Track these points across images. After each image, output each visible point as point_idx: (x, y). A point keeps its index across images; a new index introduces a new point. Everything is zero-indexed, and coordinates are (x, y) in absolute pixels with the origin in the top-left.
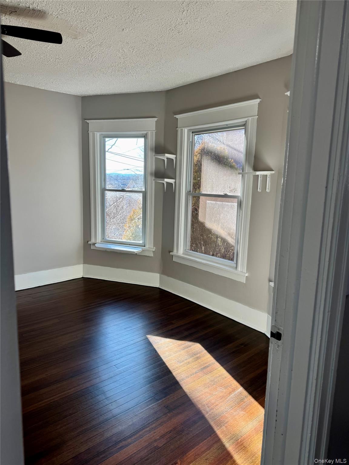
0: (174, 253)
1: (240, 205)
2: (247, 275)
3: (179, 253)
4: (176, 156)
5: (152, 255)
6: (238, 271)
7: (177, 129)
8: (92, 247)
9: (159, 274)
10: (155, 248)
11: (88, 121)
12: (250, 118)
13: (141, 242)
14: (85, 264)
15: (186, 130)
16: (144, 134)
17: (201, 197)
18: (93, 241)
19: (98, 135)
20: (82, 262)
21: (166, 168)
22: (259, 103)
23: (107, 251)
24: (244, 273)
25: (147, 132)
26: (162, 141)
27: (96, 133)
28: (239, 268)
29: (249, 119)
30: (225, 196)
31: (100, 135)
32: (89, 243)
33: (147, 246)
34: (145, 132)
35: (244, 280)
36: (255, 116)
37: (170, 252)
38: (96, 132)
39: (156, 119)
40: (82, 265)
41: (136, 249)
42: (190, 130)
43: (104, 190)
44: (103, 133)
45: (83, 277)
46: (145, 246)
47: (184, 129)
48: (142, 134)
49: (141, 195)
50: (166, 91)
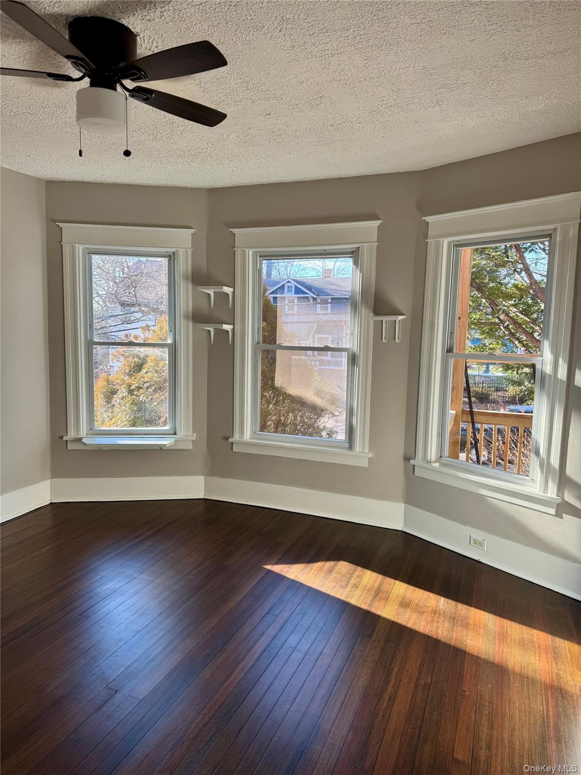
0: (236, 437)
1: (353, 360)
2: (371, 455)
3: (245, 438)
4: (234, 290)
5: (190, 446)
6: (356, 451)
7: (234, 249)
8: (71, 446)
9: (203, 477)
10: (195, 435)
11: (61, 225)
12: (366, 245)
13: (167, 428)
14: (56, 477)
15: (250, 252)
16: (170, 252)
17: (278, 351)
18: (72, 434)
19: (80, 249)
20: (49, 474)
21: (212, 308)
22: (378, 226)
23: (103, 450)
24: (367, 453)
25: (176, 250)
26: (204, 266)
27: (77, 245)
28: (358, 447)
29: (364, 246)
30: (326, 349)
31: (84, 249)
32: (64, 439)
33: (181, 434)
34: (173, 250)
35: (365, 464)
36: (373, 242)
37: (227, 439)
38: (78, 243)
39: (192, 231)
40: (49, 481)
41: (167, 440)
42: (257, 252)
43: (90, 344)
44: (90, 247)
45: (51, 503)
46: (176, 434)
47: (247, 250)
48: (167, 252)
49: (166, 350)
50: (209, 189)
